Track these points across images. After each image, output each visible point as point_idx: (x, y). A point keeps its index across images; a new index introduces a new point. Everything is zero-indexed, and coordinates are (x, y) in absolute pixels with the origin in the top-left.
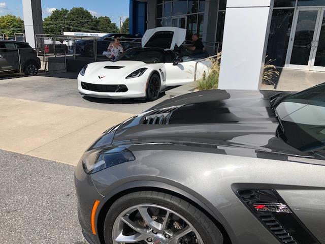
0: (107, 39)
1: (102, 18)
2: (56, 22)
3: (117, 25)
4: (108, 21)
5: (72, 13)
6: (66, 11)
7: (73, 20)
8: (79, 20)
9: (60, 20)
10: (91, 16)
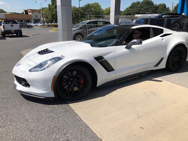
0: (159, 17)
1: (160, 4)
2: (132, 9)
3: (170, 9)
4: (164, 6)
5: (142, 3)
6: (139, 2)
7: (142, 7)
8: (146, 7)
9: (135, 8)
10: (153, 4)
